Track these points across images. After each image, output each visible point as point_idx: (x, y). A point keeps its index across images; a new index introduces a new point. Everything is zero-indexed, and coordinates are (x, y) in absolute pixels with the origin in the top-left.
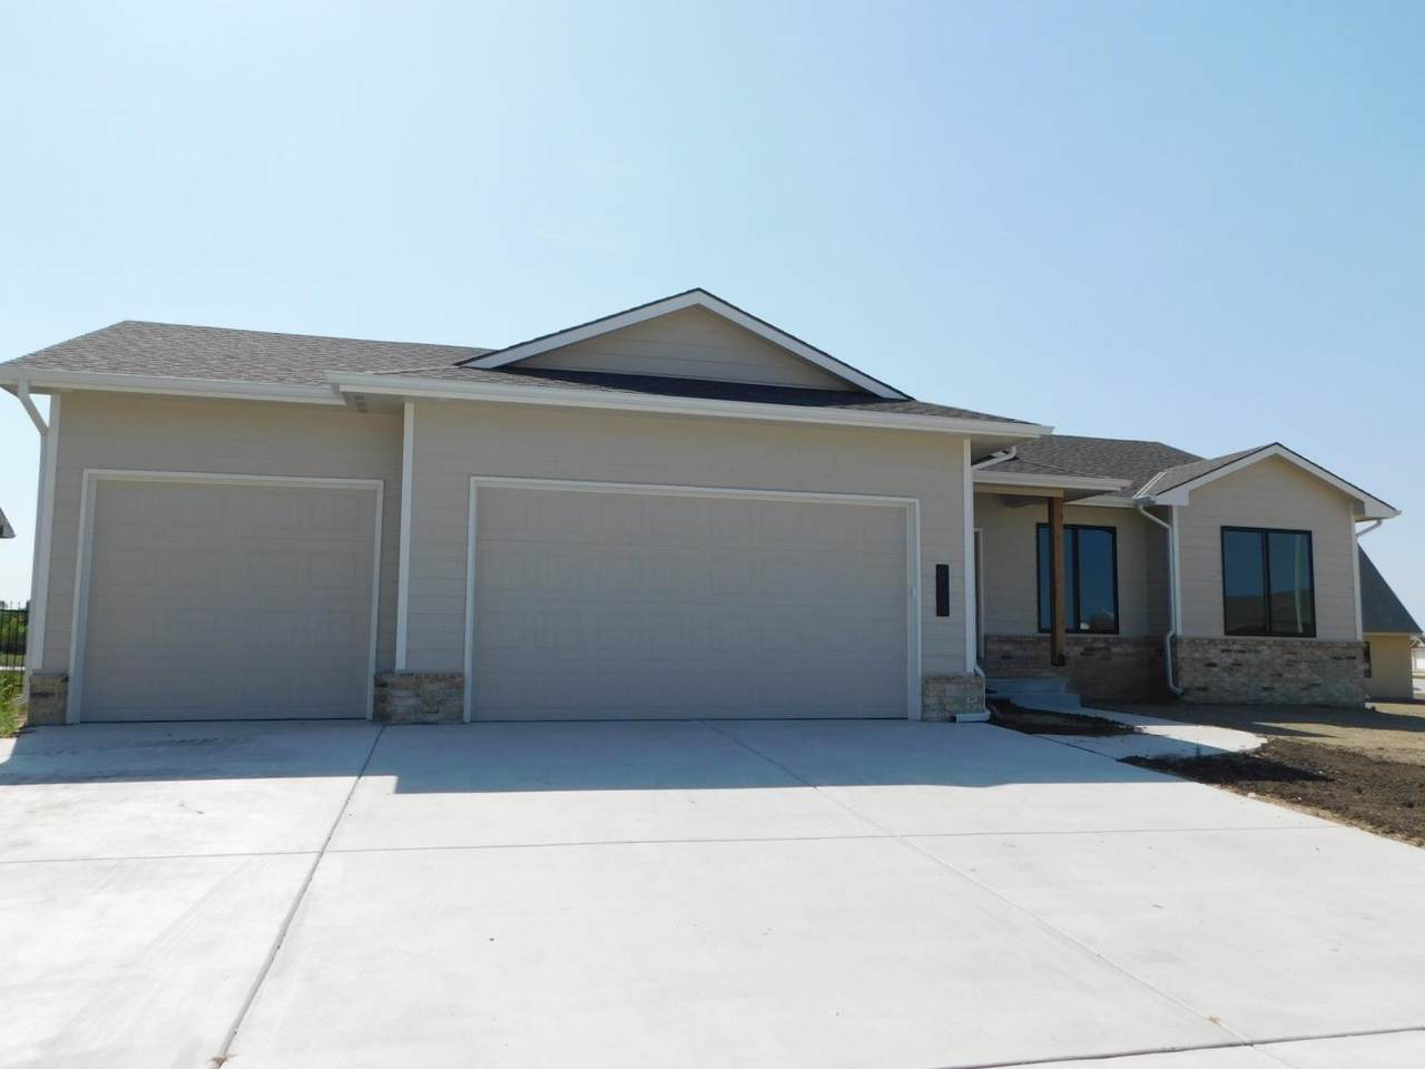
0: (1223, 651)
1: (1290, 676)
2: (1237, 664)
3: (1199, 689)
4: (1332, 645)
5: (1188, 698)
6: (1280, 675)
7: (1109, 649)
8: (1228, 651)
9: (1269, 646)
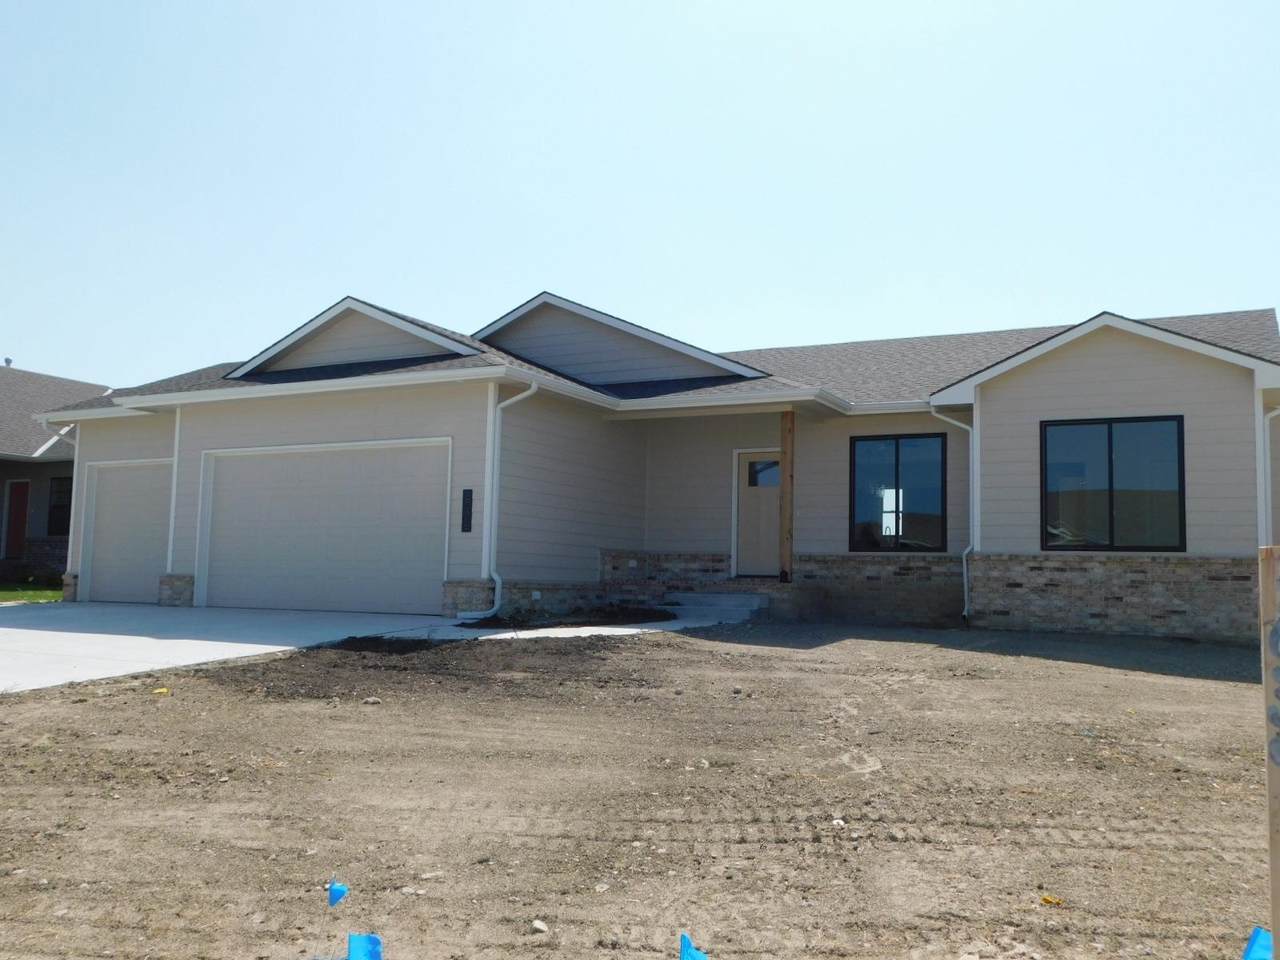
0: (1032, 569)
1: (1135, 600)
2: (1052, 584)
3: (995, 612)
4: (1206, 561)
5: (980, 623)
6: (1120, 599)
7: (930, 569)
8: (1040, 569)
9: (1103, 563)
